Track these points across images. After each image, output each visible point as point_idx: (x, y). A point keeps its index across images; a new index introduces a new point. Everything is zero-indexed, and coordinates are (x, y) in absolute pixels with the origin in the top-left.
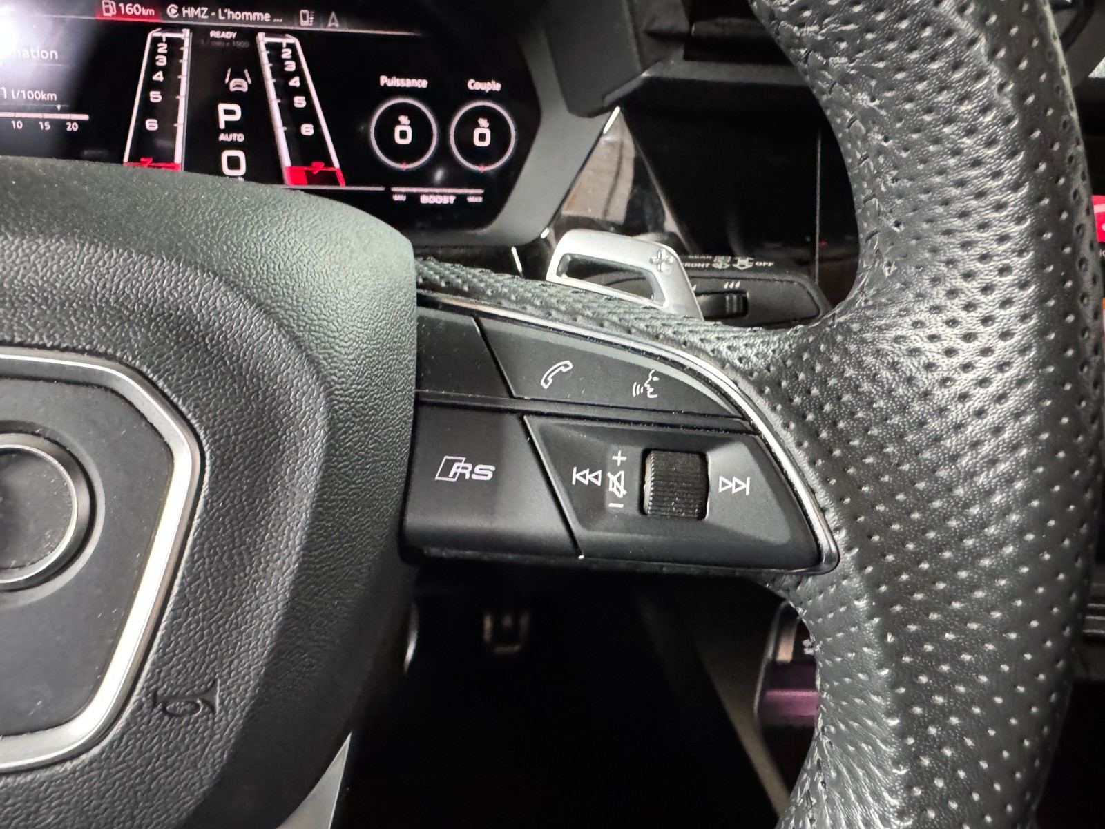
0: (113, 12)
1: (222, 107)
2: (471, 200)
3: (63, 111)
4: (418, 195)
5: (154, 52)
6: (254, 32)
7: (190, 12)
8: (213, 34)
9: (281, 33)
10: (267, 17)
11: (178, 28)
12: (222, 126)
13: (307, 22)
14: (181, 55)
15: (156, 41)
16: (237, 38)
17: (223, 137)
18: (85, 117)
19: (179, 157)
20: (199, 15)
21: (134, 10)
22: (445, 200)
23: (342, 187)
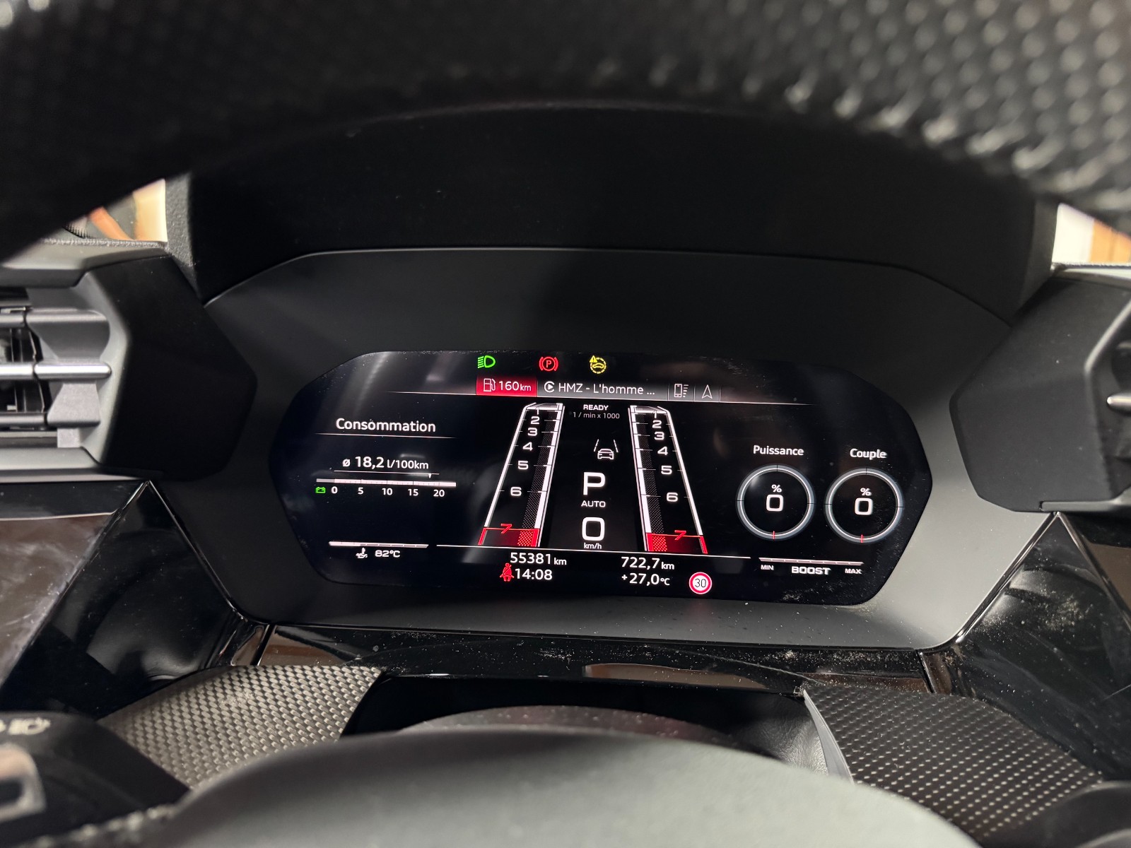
0: (492, 388)
1: (587, 475)
2: (848, 571)
3: (433, 479)
4: (789, 566)
5: (527, 424)
6: (626, 404)
7: (566, 387)
8: (585, 407)
9: (653, 405)
10: (640, 390)
11: (553, 401)
12: (585, 492)
13: (680, 395)
14: (552, 426)
15: (530, 414)
16: (610, 411)
17: (584, 504)
18: (453, 484)
19: (539, 523)
20: (573, 390)
21: (512, 387)
22: (818, 571)
23: (705, 555)
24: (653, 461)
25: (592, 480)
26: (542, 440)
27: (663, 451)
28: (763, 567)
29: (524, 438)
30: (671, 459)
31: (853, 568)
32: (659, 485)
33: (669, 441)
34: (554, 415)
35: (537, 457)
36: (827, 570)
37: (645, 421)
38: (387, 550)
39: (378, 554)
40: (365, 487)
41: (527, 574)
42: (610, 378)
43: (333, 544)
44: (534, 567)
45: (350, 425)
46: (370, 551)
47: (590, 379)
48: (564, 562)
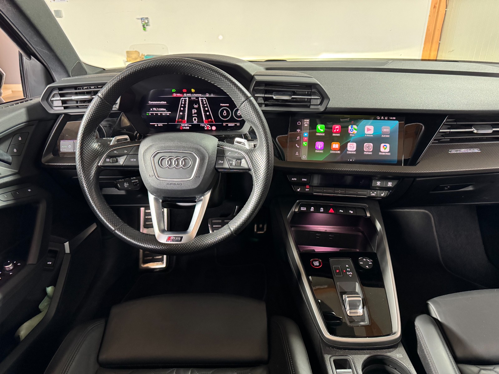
0: (175, 95)
1: (193, 110)
2: (237, 125)
3: (167, 112)
4: (228, 124)
5: (182, 101)
6: (199, 97)
7: (188, 95)
8: (192, 98)
9: (203, 97)
10: (201, 95)
11: (186, 97)
12: (193, 113)
13: (208, 95)
14: (186, 102)
15: (182, 100)
16: (196, 99)
17: (193, 115)
18: (170, 113)
19: (186, 119)
20: (189, 95)
21: (179, 95)
22: (233, 125)
23: (214, 123)
24: (204, 107)
25: (194, 111)
26: (185, 104)
27: (206, 105)
28: (224, 125)
29: (182, 104)
30: (207, 107)
31: (238, 124)
32: (205, 111)
33: (206, 104)
34: (186, 100)
35: (184, 107)
36: (234, 125)
37: (202, 100)
38: (160, 125)
39: (159, 125)
40: (155, 113)
41: (185, 128)
42: (195, 93)
43: (151, 124)
44: (186, 127)
45: (151, 103)
46: (157, 125)
47: (192, 93)
48: (191, 125)
